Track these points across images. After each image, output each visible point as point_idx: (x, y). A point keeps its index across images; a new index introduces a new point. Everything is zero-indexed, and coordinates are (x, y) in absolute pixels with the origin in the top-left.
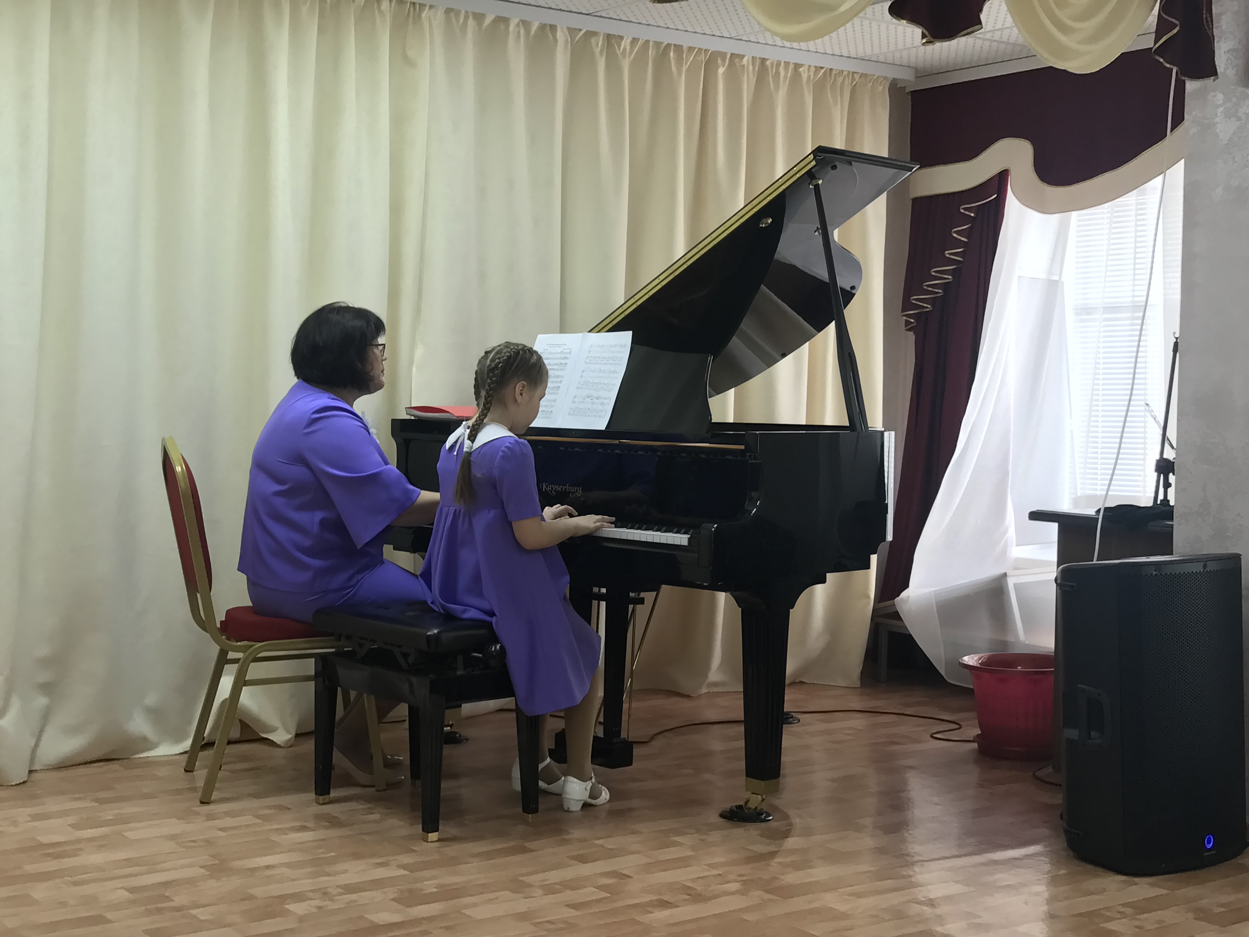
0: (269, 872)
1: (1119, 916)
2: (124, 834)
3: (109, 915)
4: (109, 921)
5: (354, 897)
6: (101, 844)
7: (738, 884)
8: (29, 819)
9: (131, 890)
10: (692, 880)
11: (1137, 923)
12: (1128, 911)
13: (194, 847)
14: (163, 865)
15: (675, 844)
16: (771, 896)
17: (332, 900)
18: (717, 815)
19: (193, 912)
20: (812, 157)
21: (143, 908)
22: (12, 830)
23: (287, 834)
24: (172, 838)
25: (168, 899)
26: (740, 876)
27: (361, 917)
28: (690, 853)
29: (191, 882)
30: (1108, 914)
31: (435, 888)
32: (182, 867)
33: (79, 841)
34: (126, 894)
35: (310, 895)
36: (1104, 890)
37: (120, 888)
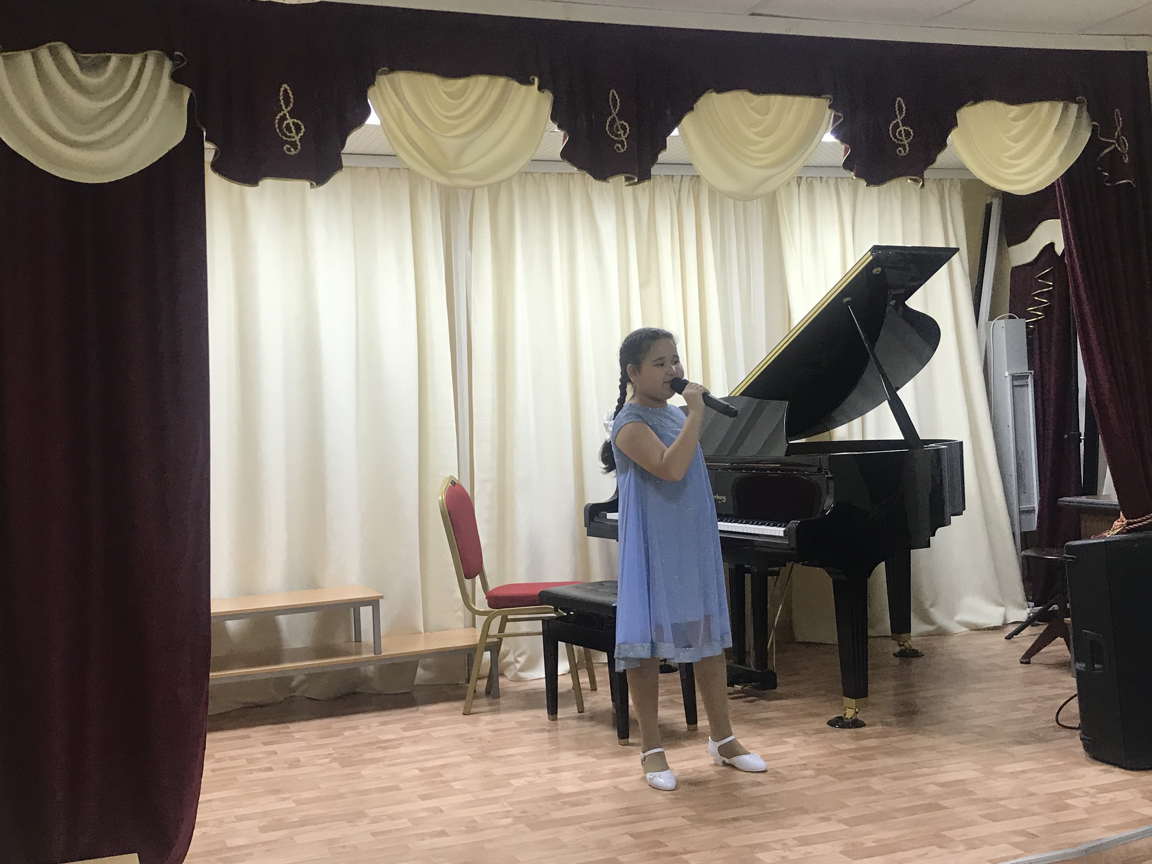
0: (509, 759)
1: (1084, 794)
2: (431, 733)
3: (401, 786)
4: (401, 789)
5: (554, 775)
6: (415, 741)
7: (813, 771)
8: (379, 724)
9: (421, 770)
10: (782, 768)
11: (1094, 800)
12: (1093, 791)
13: (469, 742)
14: (447, 754)
15: (787, 743)
16: (831, 779)
17: (540, 777)
18: (826, 723)
19: (453, 784)
20: (869, 253)
21: (424, 781)
22: (367, 731)
23: (531, 734)
24: (460, 736)
25: (441, 775)
26: (818, 765)
27: (554, 789)
28: (791, 749)
29: (458, 765)
30: (1076, 793)
31: (609, 770)
32: (456, 756)
33: (403, 738)
34: (417, 772)
35: (528, 774)
36: (1084, 776)
37: (416, 768)
